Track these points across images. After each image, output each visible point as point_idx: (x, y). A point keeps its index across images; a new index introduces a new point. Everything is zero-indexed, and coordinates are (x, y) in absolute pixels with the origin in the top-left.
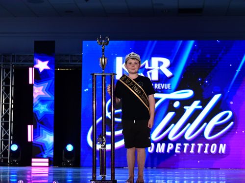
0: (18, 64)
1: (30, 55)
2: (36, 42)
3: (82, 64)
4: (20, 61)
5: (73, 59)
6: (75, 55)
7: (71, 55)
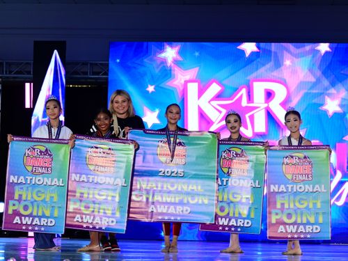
0: (8, 77)
1: (27, 63)
2: (36, 43)
3: (107, 78)
4: (10, 72)
5: (94, 70)
6: (96, 64)
7: (91, 64)
